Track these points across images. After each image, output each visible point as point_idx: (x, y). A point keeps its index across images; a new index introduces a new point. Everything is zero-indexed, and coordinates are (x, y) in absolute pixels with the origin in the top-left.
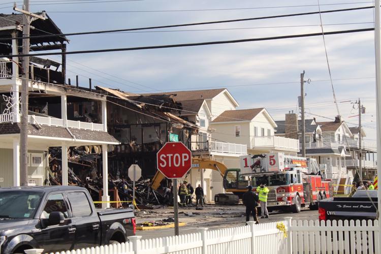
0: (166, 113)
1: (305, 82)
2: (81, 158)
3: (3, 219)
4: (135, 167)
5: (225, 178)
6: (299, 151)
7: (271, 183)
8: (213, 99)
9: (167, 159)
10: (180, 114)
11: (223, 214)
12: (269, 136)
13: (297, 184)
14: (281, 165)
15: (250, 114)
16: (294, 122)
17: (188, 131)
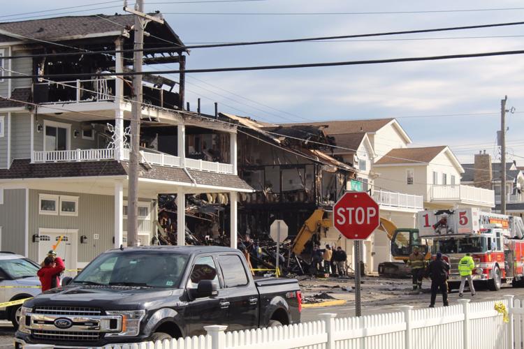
0: (312, 151)
1: (507, 111)
2: (198, 209)
3: (139, 288)
4: (279, 223)
5: (393, 240)
6: (494, 206)
7: (460, 249)
8: (377, 132)
9: (346, 214)
10: (332, 152)
11: (394, 290)
12: (453, 185)
13: (496, 251)
14: (476, 224)
15: (427, 154)
16: (487, 166)
17: (342, 176)
